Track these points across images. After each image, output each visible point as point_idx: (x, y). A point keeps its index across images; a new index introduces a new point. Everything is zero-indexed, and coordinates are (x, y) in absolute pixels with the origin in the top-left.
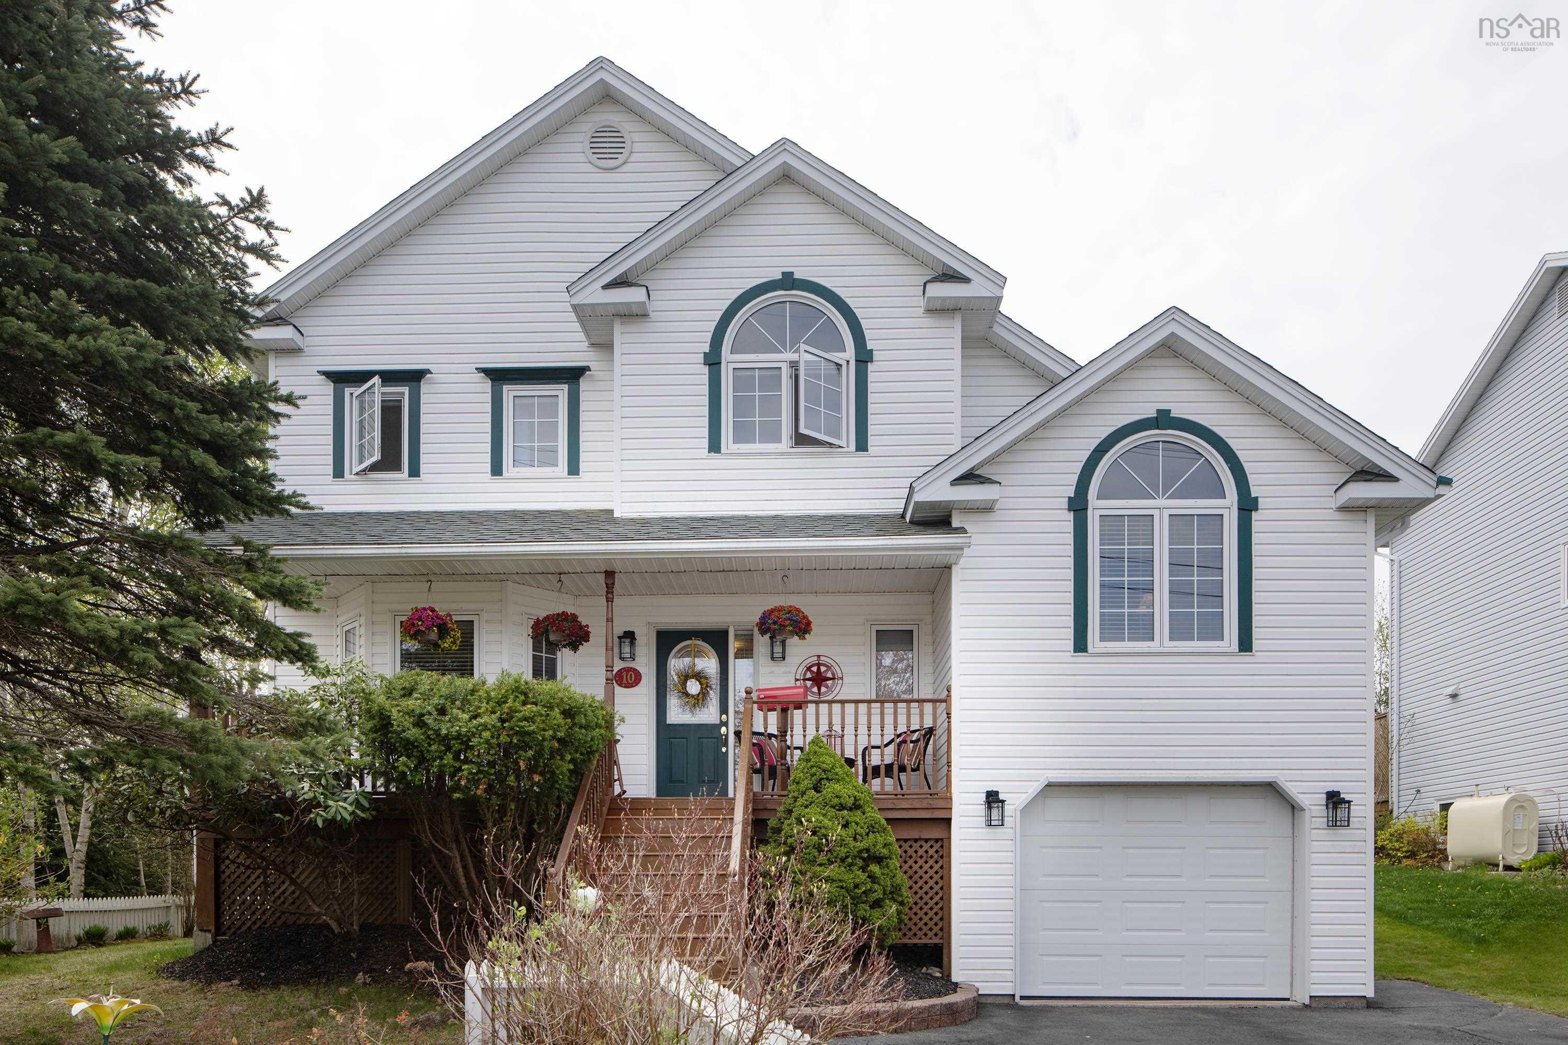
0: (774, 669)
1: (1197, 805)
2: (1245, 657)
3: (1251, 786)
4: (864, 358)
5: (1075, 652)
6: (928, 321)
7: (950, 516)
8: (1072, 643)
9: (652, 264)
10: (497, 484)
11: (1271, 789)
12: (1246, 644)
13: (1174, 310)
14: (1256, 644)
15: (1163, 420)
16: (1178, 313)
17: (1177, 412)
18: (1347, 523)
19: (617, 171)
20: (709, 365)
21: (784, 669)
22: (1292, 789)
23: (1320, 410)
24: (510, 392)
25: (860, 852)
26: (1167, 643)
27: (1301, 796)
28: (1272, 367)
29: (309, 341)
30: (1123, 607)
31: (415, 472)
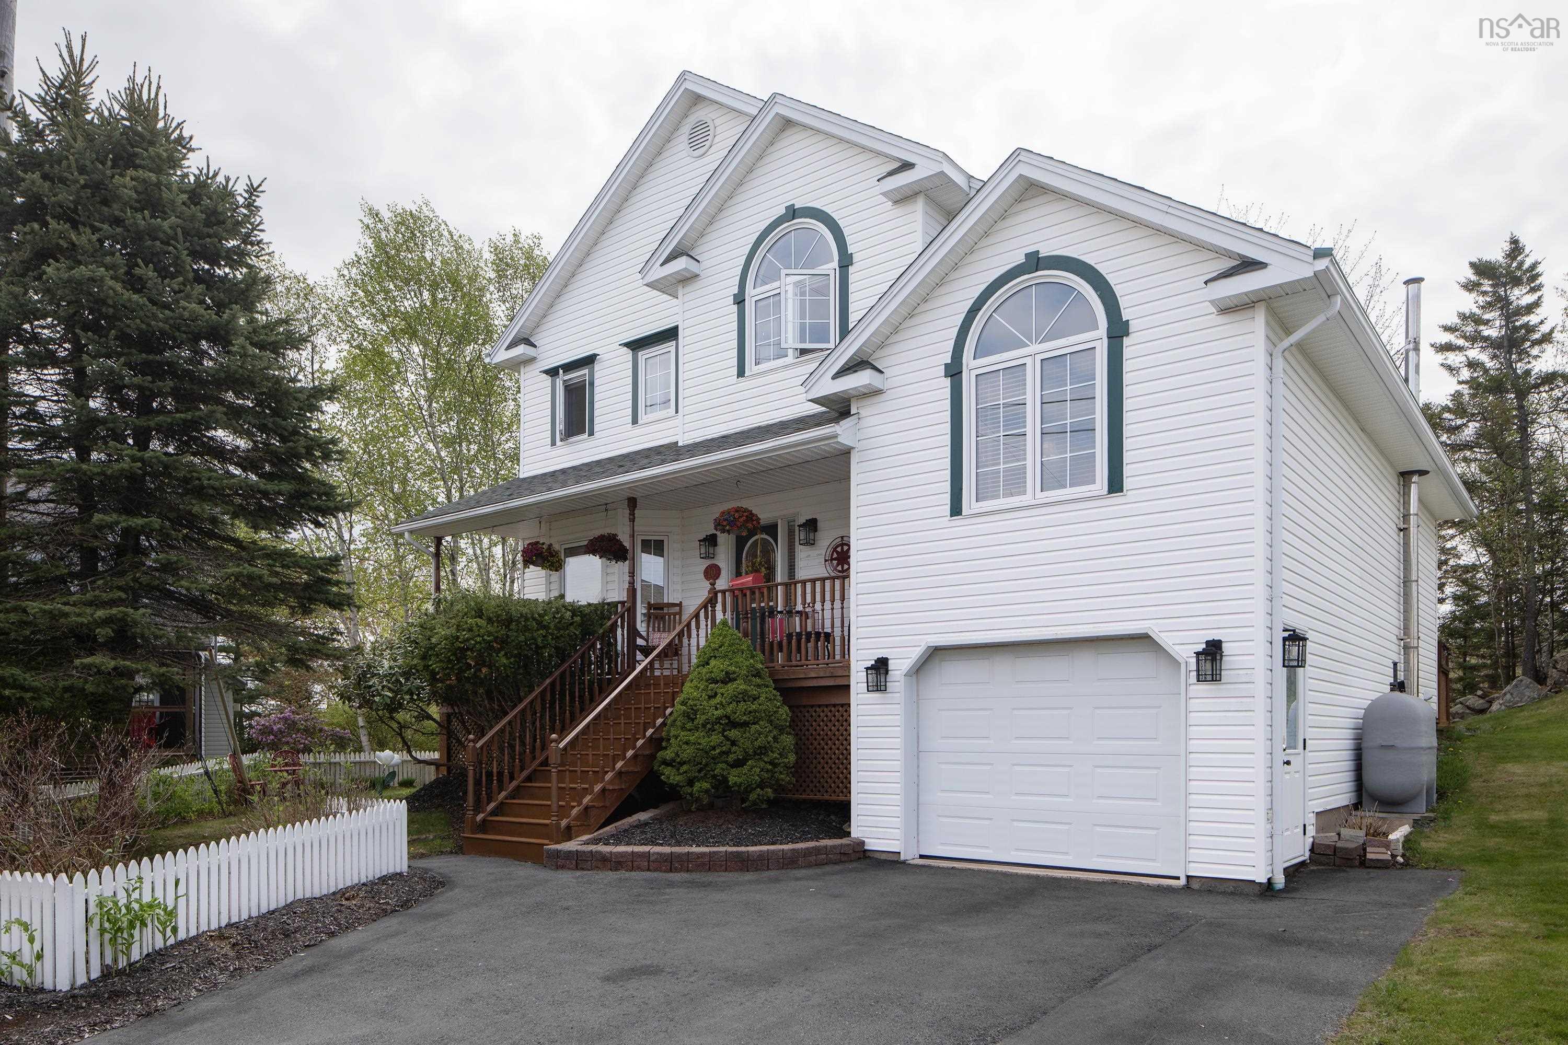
0: (810, 553)
1: (1085, 661)
2: (1116, 498)
3: (1122, 639)
4: (846, 261)
5: (951, 516)
6: (900, 210)
7: (850, 405)
8: (948, 507)
9: (701, 232)
10: (638, 431)
11: (1143, 641)
12: (1116, 484)
13: (1018, 151)
14: (1127, 483)
15: (1035, 262)
16: (1023, 153)
17: (1046, 251)
18: (1235, 325)
19: (709, 153)
20: (738, 303)
21: (818, 552)
22: (1165, 639)
23: (1170, 210)
24: (643, 355)
25: (720, 718)
26: (1039, 494)
27: (1177, 648)
28: (1116, 180)
29: (540, 350)
30: (999, 464)
31: (591, 433)
